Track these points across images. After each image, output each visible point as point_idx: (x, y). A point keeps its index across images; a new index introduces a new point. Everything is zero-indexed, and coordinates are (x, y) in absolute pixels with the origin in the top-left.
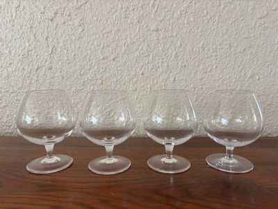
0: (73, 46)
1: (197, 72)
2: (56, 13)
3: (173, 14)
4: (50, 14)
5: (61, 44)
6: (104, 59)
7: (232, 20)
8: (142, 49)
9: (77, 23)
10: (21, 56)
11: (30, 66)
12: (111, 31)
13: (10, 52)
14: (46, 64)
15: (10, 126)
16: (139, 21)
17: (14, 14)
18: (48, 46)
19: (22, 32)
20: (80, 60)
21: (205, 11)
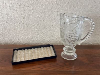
0: (30, 16)
2: (24, 6)
3: (63, 6)
4: (22, 6)
5: (26, 16)
6: (40, 21)
7: (81, 9)
8: (52, 18)
9: (31, 9)
10: (14, 20)
11: (17, 23)
12: (42, 12)
13: (10, 18)
14: (22, 22)
15: (12, 41)
16: (51, 9)
17: (10, 6)
18: (22, 16)
19: (13, 12)
20: (32, 21)
21: (73, 6)
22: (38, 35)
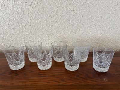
0: (39, 17)
1: (88, 27)
2: (32, 3)
3: (80, 3)
4: (29, 3)
5: (34, 16)
6: (52, 22)
7: (103, 6)
8: (67, 18)
9: (41, 7)
10: (18, 21)
11: (22, 25)
12: (55, 10)
13: (13, 19)
14: (29, 24)
16: (66, 7)
17: (14, 3)
18: (29, 17)
19: (18, 11)
20: (42, 22)
21: (93, 3)
22: (49, 40)
